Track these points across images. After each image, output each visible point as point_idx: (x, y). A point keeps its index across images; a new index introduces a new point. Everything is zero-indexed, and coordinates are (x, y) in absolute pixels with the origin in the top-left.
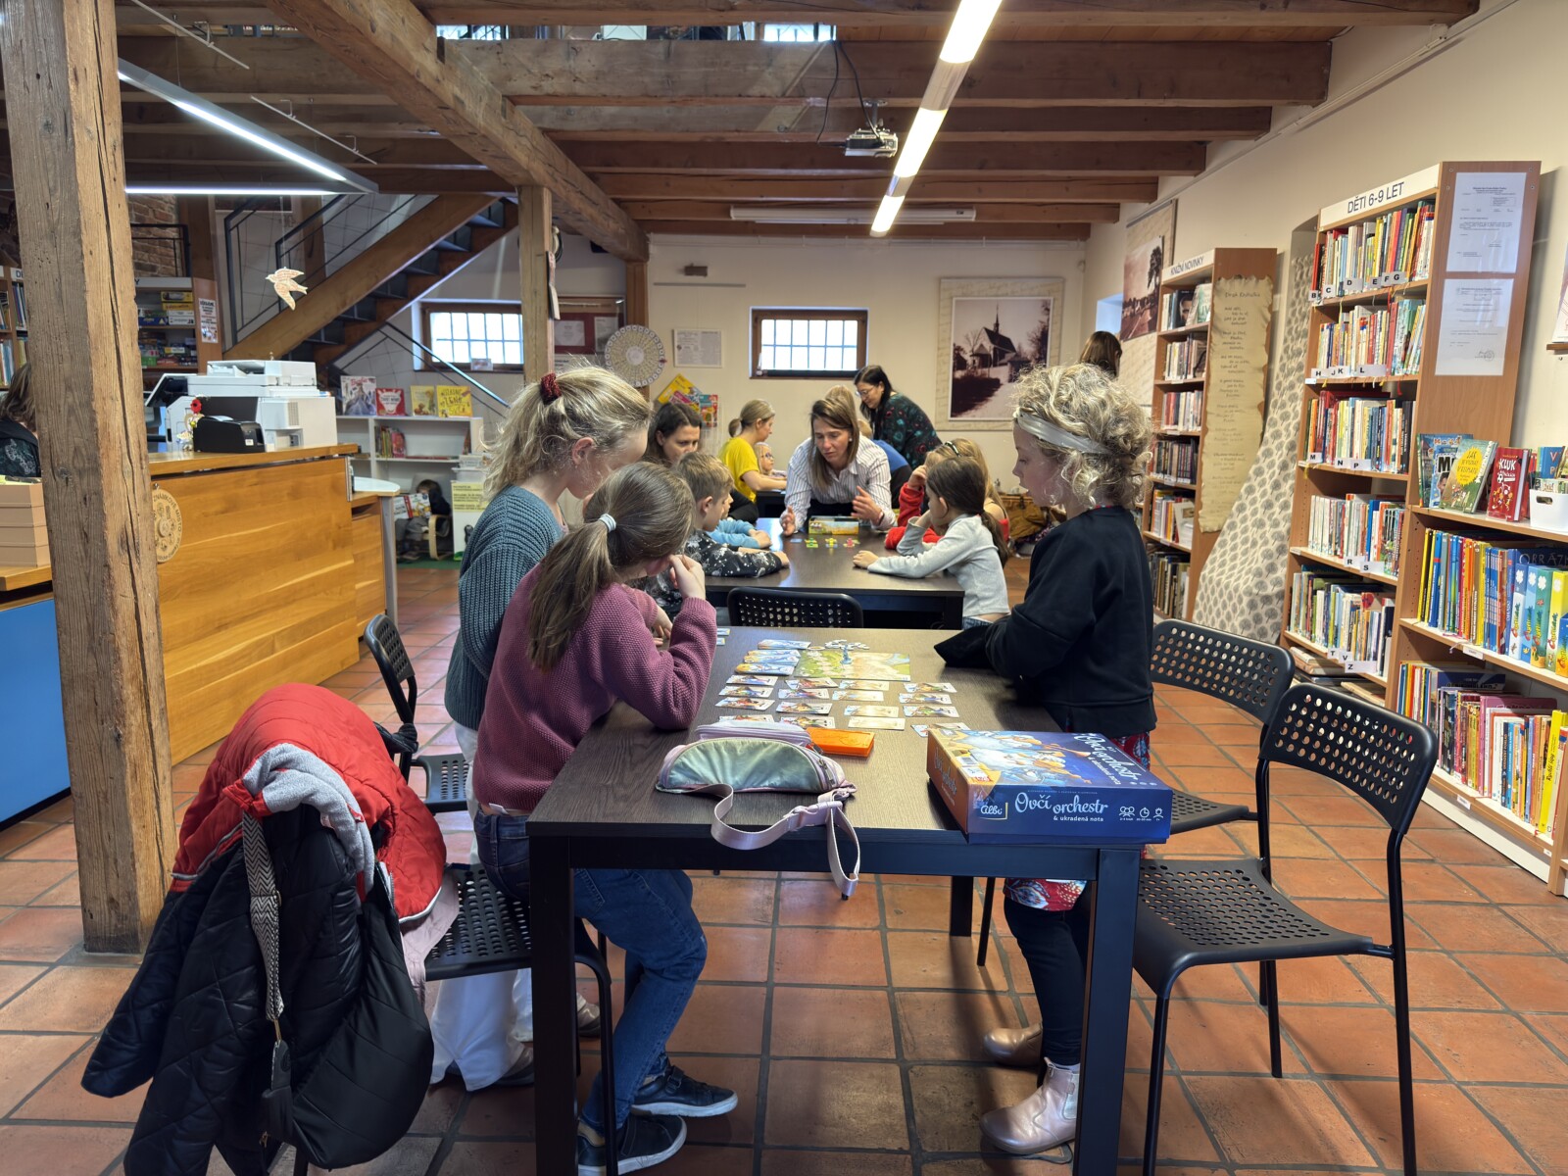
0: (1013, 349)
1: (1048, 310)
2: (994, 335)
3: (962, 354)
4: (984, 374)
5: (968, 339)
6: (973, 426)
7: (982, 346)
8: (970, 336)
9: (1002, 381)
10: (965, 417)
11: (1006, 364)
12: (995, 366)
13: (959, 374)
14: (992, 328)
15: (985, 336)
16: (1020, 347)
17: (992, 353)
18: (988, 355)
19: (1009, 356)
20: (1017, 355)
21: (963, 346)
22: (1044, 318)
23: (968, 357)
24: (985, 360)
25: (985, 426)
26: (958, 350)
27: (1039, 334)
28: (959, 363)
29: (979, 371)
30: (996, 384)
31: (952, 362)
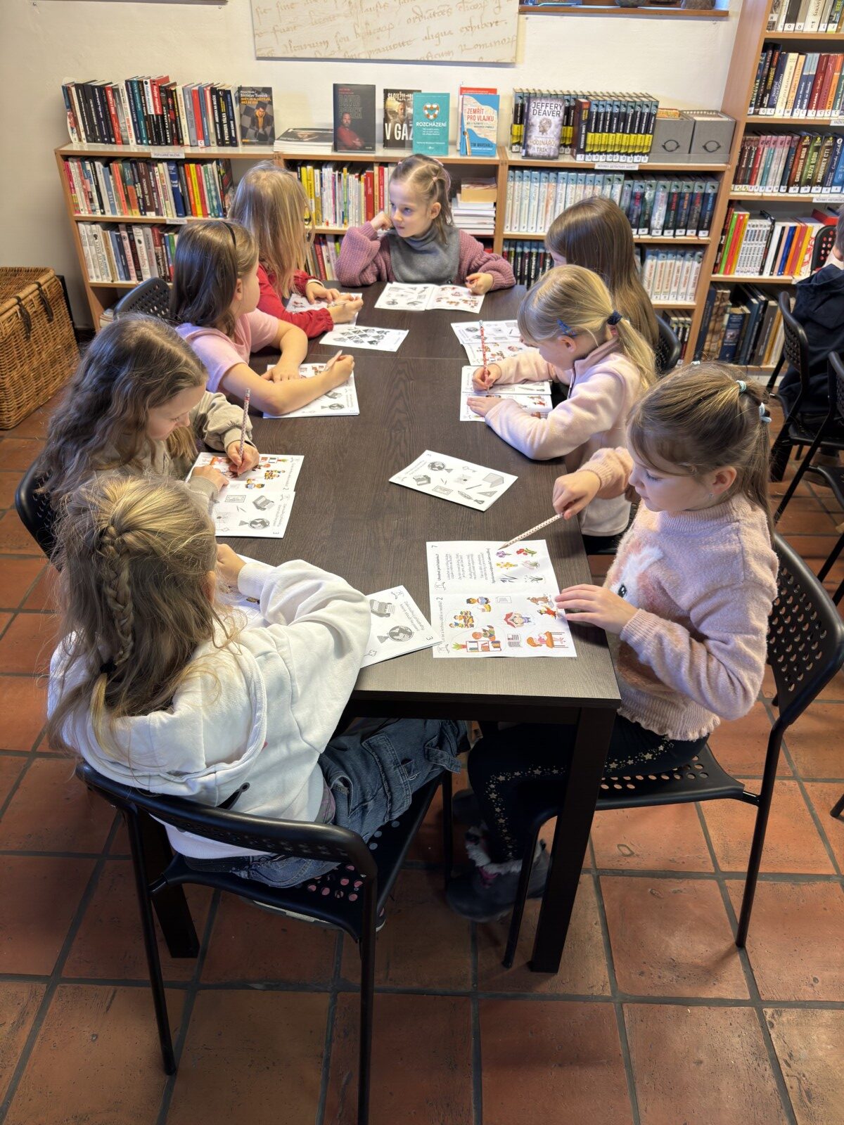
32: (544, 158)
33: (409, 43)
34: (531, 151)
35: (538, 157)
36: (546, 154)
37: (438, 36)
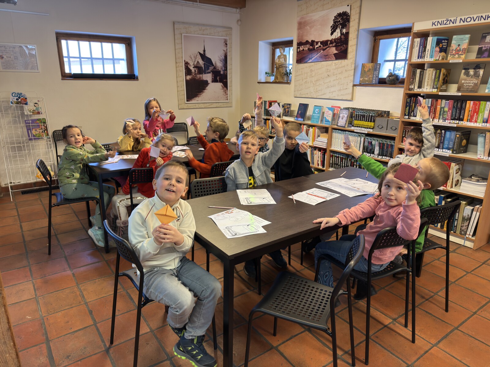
0: (213, 65)
1: (226, 44)
2: (203, 56)
3: (189, 65)
4: (200, 78)
5: (191, 58)
6: (197, 106)
7: (198, 62)
8: (192, 56)
9: (209, 82)
10: (194, 101)
11: (210, 73)
12: (205, 73)
13: (189, 77)
14: (202, 52)
15: (199, 56)
16: (215, 64)
17: (203, 66)
18: (201, 67)
19: (211, 68)
20: (215, 68)
21: (189, 62)
22: (225, 49)
23: (191, 68)
24: (200, 70)
25: (202, 106)
26: (187, 64)
27: (223, 57)
28: (188, 72)
29: (198, 76)
30: (206, 83)
31: (184, 70)
32: (341, 127)
33: (325, 94)
34: (338, 124)
35: (340, 126)
36: (342, 125)
37: (332, 92)
